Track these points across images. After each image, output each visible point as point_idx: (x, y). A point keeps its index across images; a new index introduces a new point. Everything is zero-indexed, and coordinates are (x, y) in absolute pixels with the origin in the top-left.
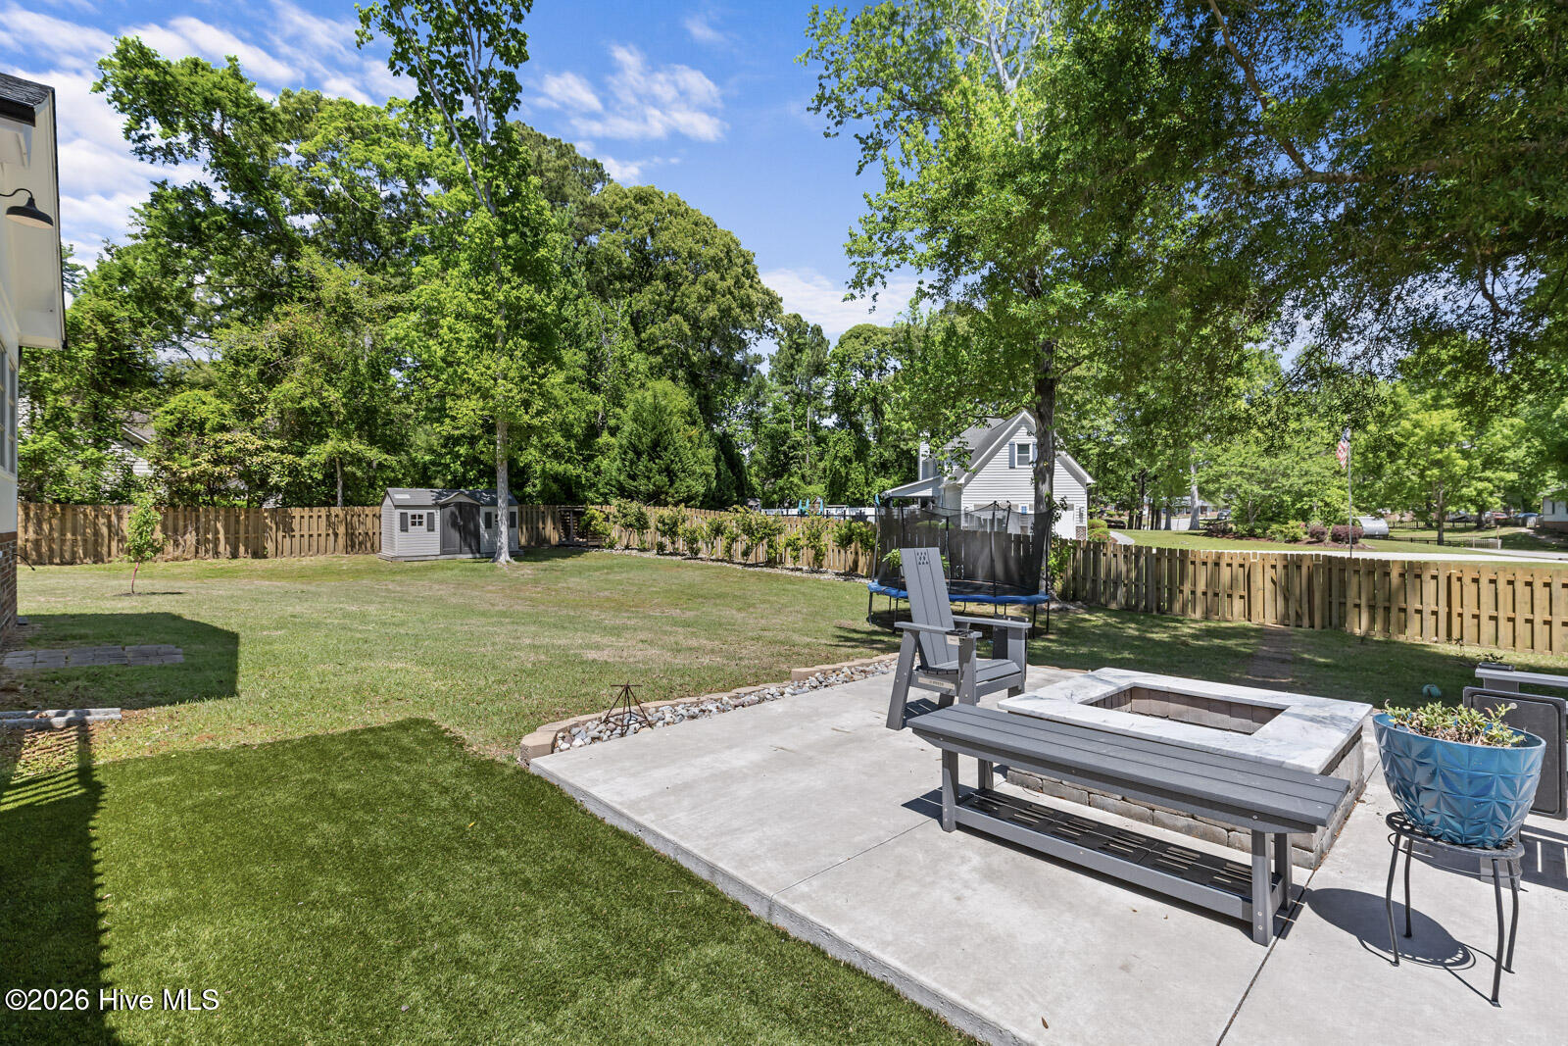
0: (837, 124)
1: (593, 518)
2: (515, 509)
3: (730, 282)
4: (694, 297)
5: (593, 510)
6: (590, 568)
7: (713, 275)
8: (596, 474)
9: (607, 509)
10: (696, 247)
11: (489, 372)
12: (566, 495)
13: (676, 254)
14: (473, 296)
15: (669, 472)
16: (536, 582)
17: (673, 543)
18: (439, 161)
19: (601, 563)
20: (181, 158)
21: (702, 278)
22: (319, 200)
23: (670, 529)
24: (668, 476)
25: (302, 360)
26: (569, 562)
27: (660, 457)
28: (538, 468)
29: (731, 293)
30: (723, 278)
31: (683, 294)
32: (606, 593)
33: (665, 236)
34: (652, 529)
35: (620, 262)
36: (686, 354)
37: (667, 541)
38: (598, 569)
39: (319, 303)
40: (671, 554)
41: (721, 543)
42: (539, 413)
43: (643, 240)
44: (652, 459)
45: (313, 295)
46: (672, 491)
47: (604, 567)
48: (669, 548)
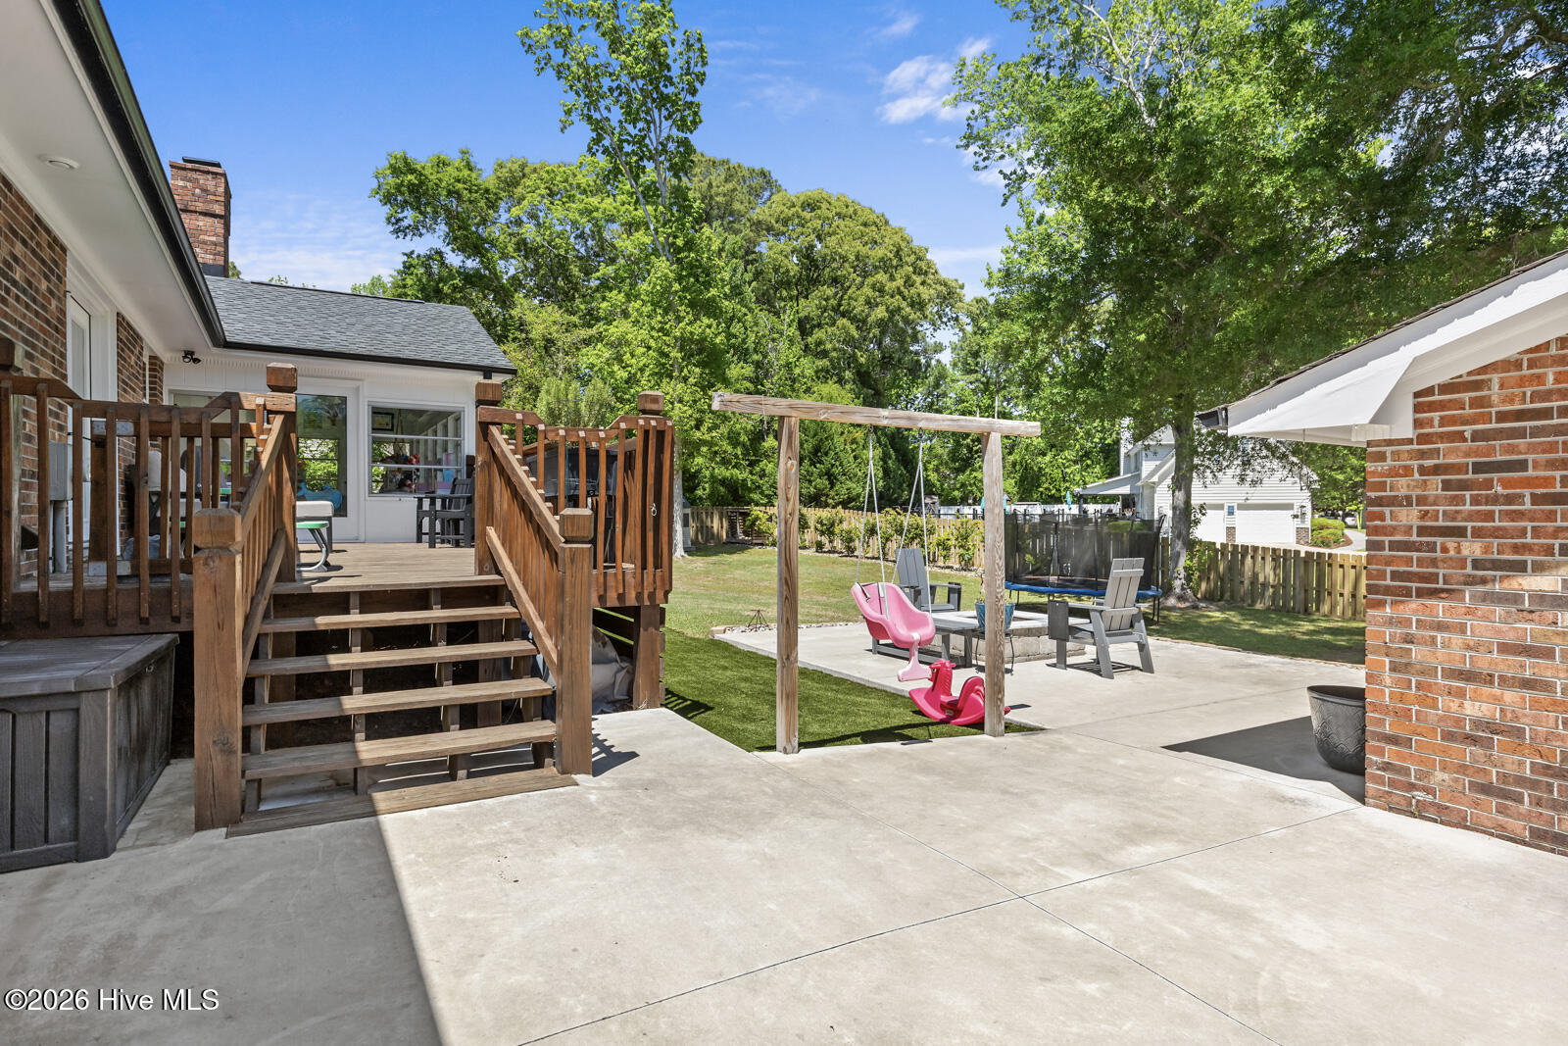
0: (984, 160)
1: (757, 518)
2: (688, 511)
3: (900, 282)
4: (862, 300)
5: (756, 511)
6: (753, 563)
7: (881, 277)
8: (761, 477)
9: (771, 511)
10: (864, 250)
11: (668, 397)
12: (734, 497)
13: (845, 259)
14: (654, 334)
15: (832, 478)
16: (708, 573)
17: (831, 542)
18: (623, 209)
19: (764, 558)
20: (424, 231)
21: (870, 280)
22: (524, 248)
23: (828, 529)
24: (829, 479)
25: (516, 390)
26: (736, 557)
27: (821, 462)
28: (707, 473)
29: (900, 293)
30: (892, 278)
31: (850, 298)
32: (766, 583)
33: (832, 241)
34: (812, 529)
35: (788, 271)
36: (854, 356)
37: (825, 540)
38: (760, 563)
39: (528, 341)
40: (829, 552)
41: (876, 542)
42: (710, 430)
43: (811, 247)
44: (813, 464)
45: (524, 335)
46: (832, 493)
47: (766, 562)
48: (827, 547)
